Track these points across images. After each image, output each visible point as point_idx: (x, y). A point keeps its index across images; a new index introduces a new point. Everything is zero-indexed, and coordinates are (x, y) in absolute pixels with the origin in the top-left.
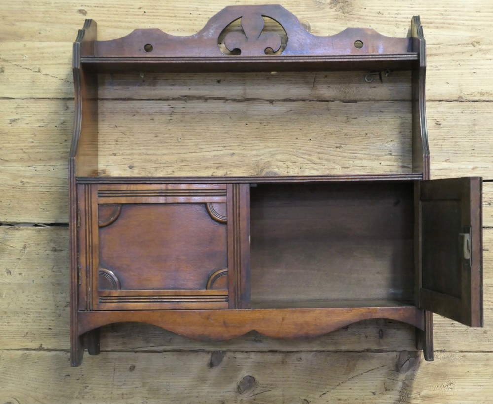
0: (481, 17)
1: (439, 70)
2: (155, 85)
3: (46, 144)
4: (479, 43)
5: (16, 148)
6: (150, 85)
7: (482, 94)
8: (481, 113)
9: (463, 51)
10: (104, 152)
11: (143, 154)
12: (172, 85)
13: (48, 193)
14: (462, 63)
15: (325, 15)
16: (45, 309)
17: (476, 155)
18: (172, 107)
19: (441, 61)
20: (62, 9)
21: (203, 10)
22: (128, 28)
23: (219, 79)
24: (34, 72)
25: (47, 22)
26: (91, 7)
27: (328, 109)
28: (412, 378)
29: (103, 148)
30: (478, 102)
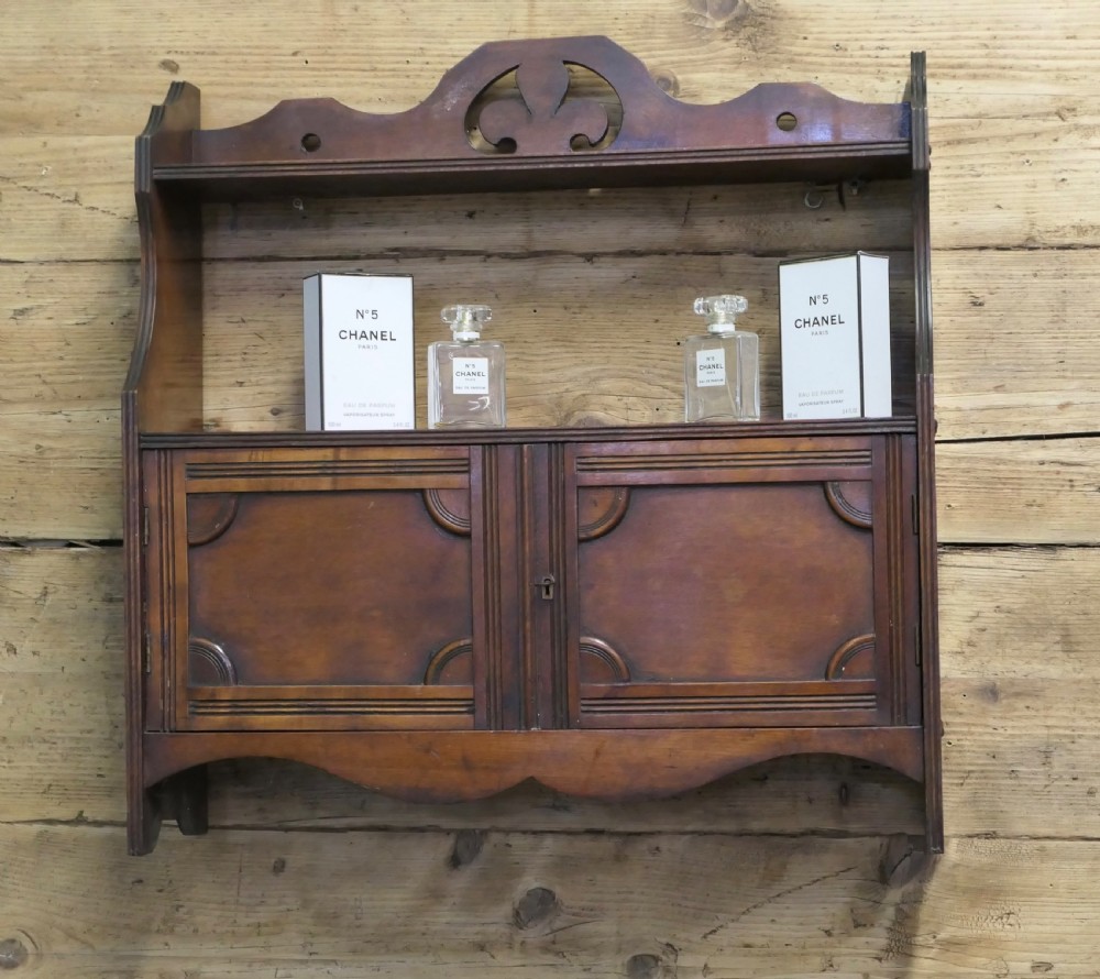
0: (1079, 48)
1: (979, 176)
2: (327, 225)
3: (91, 362)
4: (1074, 110)
5: (27, 373)
6: (317, 226)
7: (1080, 230)
8: (1080, 274)
9: (1036, 129)
10: (215, 377)
12: (367, 224)
13: (96, 473)
14: (1033, 158)
15: (712, 55)
16: (90, 731)
17: (1069, 374)
19: (984, 155)
20: (125, 61)
21: (436, 53)
22: (268, 98)
23: (471, 208)
24: (64, 202)
25: (93, 90)
26: (188, 53)
27: (721, 273)
28: (917, 898)
29: (215, 370)
30: (1071, 251)
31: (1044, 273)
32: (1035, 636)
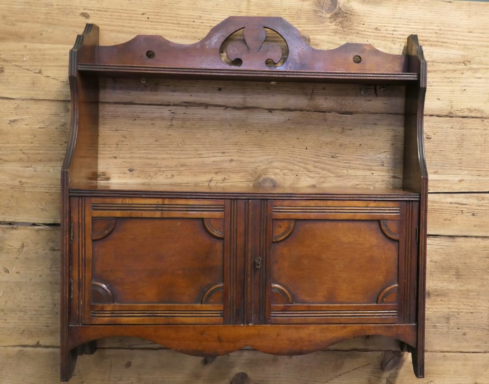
0: (473, 37)
1: (431, 86)
2: (156, 90)
3: (46, 145)
4: (470, 62)
5: (16, 149)
6: (151, 90)
7: (470, 110)
8: (469, 128)
9: (455, 68)
10: (104, 154)
11: (144, 157)
12: (174, 91)
13: (48, 194)
14: (453, 80)
15: (325, 28)
16: (43, 307)
17: (463, 168)
18: (173, 113)
19: (433, 78)
20: (64, 11)
21: (206, 18)
22: (131, 33)
23: (221, 87)
24: (34, 73)
25: (49, 24)
26: (94, 10)
27: (325, 120)
28: (395, 376)
29: (104, 151)
30: (466, 119)
31: (455, 127)
32: (446, 272)
